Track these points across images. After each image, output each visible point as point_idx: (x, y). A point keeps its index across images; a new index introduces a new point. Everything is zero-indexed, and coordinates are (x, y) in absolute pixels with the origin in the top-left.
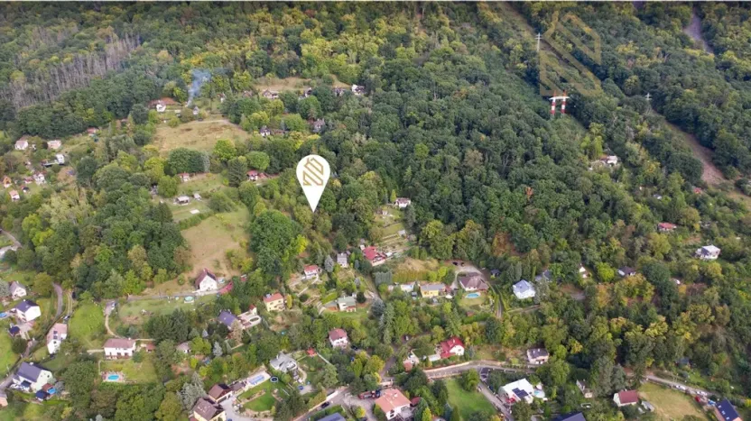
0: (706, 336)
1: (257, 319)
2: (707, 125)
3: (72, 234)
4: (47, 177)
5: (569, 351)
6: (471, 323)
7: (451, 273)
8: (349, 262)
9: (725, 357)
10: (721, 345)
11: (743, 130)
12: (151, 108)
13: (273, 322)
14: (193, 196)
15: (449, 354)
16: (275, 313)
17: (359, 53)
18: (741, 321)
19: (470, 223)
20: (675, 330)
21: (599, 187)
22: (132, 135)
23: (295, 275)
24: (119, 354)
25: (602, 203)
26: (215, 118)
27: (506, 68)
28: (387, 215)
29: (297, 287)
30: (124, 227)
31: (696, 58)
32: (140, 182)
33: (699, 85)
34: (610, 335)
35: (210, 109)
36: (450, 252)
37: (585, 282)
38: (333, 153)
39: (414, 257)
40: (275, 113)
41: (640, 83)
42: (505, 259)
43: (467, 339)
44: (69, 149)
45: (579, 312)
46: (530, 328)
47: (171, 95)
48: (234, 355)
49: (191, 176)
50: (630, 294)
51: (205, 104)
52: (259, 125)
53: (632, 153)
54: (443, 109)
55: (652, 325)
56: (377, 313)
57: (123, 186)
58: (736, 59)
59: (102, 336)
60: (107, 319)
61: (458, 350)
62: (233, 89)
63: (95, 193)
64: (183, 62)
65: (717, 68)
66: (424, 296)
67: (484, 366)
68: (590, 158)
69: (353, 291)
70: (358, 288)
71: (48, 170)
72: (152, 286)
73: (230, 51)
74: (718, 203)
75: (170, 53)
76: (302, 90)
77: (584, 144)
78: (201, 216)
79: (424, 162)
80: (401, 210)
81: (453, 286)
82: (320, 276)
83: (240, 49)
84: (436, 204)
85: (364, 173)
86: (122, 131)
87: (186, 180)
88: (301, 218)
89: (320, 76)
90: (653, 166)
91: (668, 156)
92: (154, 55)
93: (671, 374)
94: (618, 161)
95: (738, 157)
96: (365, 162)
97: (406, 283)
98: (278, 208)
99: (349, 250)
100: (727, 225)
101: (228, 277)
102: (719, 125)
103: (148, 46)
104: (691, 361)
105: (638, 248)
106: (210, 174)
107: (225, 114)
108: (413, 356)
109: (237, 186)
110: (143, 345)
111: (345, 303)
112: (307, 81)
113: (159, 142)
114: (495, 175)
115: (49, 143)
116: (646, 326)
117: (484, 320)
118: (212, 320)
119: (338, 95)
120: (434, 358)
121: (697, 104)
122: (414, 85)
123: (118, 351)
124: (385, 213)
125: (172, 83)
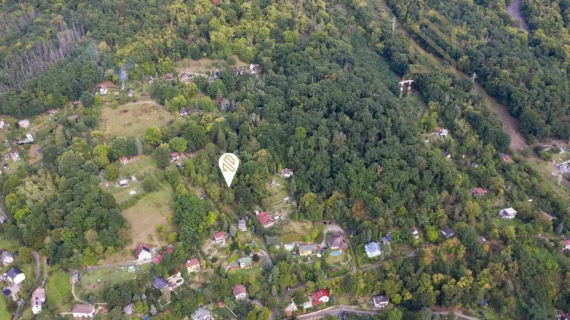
0: (500, 284)
1: (181, 280)
2: (516, 102)
3: (43, 214)
4: (21, 155)
5: (403, 297)
6: (334, 277)
7: (320, 235)
8: (248, 226)
9: (512, 300)
10: (510, 291)
11: (543, 105)
12: (96, 91)
13: (193, 282)
14: (131, 178)
15: (318, 301)
16: (193, 274)
17: (255, 36)
18: (525, 273)
19: (336, 194)
20: (478, 281)
21: (431, 163)
22: (83, 118)
23: (208, 241)
24: (83, 317)
25: (433, 177)
26: (145, 99)
27: (368, 46)
28: (275, 185)
29: (210, 251)
30: (80, 214)
31: (514, 37)
32: (90, 170)
33: (514, 65)
34: (432, 288)
35: (142, 91)
36: (321, 215)
37: (417, 242)
38: (235, 133)
39: (295, 220)
40: (191, 95)
41: (469, 62)
42: (361, 222)
43: (331, 291)
44: (36, 128)
45: (411, 268)
46: (376, 281)
47: (110, 79)
48: (166, 313)
49: (129, 159)
50: (449, 252)
51: (138, 86)
52: (179, 106)
53: (458, 128)
54: (319, 92)
55: (462, 279)
56: (267, 271)
57: (78, 173)
58: (544, 36)
59: (70, 302)
60: (73, 287)
61: (325, 299)
62: (158, 72)
63: (58, 176)
64: (118, 52)
65: (530, 45)
66: (301, 254)
67: (343, 310)
68: (427, 131)
69: (250, 252)
70: (254, 248)
71: (22, 148)
72: (104, 258)
73: (155, 40)
74: (519, 170)
75: (108, 44)
76: (211, 71)
77: (423, 120)
78: (137, 197)
79: (302, 143)
80: (286, 179)
81: (323, 245)
82: (226, 240)
83: (163, 38)
84: (311, 178)
85: (258, 150)
86: (75, 113)
87: (125, 163)
88: (211, 194)
89: (225, 58)
90: (473, 139)
91: (485, 130)
92: (95, 46)
93: (474, 312)
94: (448, 133)
95: (537, 129)
96: (258, 141)
97: (289, 243)
98: (194, 185)
99: (247, 215)
100: (524, 189)
101: (159, 248)
102: (525, 102)
103: (90, 37)
104: (488, 302)
105: (457, 214)
106: (143, 156)
107: (153, 96)
108: (293, 304)
109: (163, 168)
110: (100, 308)
111: (245, 262)
112: (215, 61)
113: (103, 123)
114: (355, 154)
115: (20, 123)
116: (458, 279)
117: (344, 274)
118: (149, 284)
119: (239, 74)
120: (308, 305)
121: (509, 84)
122: (297, 69)
123: (83, 314)
124: (274, 183)
125: (111, 71)
